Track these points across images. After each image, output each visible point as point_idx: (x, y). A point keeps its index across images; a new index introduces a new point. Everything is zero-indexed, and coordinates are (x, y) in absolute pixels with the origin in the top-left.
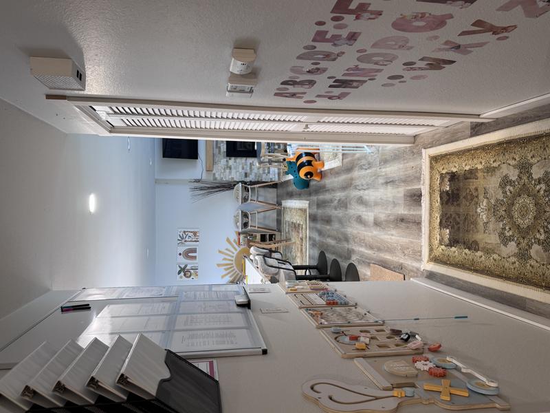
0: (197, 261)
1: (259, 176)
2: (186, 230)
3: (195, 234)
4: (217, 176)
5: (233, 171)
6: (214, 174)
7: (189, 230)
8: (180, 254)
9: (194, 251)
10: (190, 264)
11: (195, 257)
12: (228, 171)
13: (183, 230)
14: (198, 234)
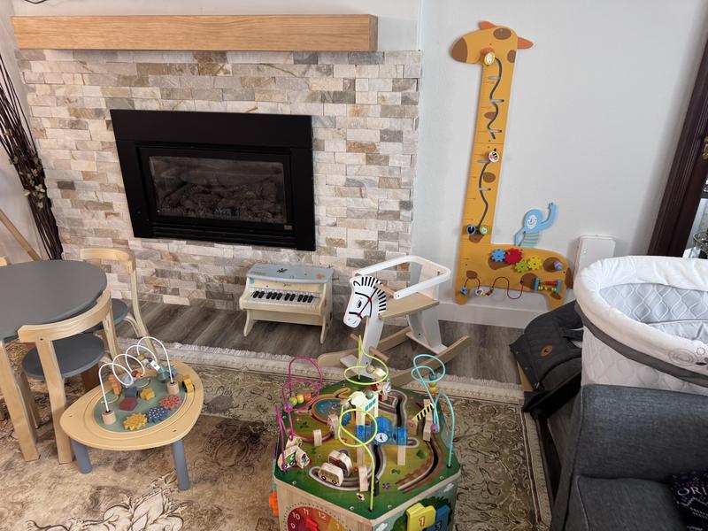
4: (36, 66)
6: (40, 56)
12: (64, 113)
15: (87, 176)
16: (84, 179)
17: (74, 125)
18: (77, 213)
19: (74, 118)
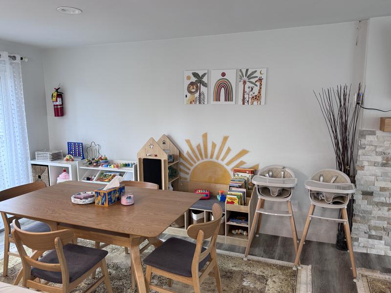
0: (212, 102)
1: (364, 218)
2: (264, 82)
3: (257, 98)
4: (369, 138)
5: (378, 171)
6: (373, 133)
7: (263, 87)
8: (223, 74)
9: (228, 98)
10: (208, 92)
11: (218, 99)
12: (379, 159)
13: (264, 77)
14: (255, 103)
15: (382, 189)
16: (380, 191)
17: (384, 165)
18: (369, 208)
19: (385, 162)
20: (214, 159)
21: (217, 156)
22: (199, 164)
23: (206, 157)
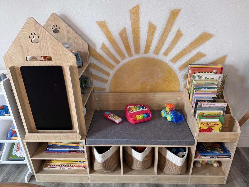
20: (151, 54)
21: (156, 47)
22: (124, 65)
23: (137, 51)
